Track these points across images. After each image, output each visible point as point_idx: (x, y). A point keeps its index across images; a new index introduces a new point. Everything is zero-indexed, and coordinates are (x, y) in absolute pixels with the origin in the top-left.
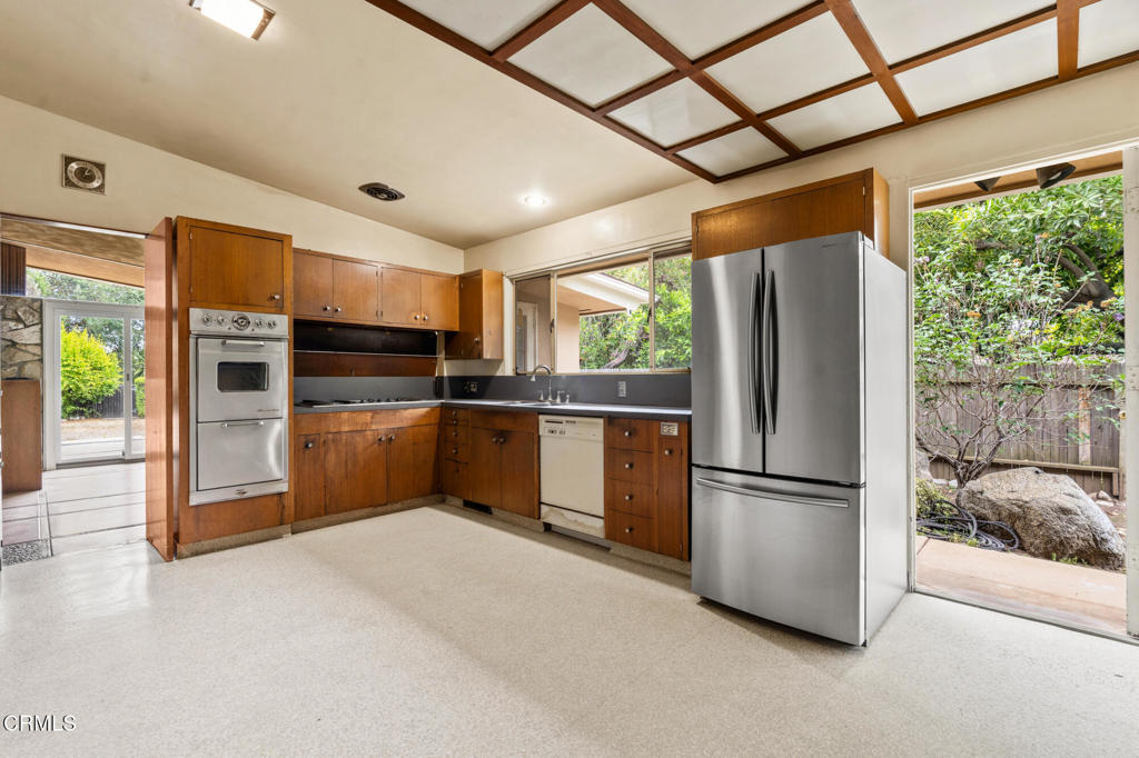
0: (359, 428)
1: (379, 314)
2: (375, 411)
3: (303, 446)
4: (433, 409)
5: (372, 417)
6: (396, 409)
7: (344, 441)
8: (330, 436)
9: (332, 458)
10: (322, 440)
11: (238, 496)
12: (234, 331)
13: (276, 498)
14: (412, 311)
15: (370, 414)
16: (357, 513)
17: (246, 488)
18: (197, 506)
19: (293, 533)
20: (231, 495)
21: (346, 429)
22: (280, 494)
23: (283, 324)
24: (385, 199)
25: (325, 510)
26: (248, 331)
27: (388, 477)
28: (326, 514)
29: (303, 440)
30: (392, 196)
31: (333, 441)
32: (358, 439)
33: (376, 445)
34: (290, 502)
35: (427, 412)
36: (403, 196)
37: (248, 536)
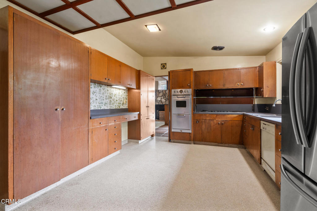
0: (212, 119)
1: (224, 85)
2: (217, 115)
3: (196, 122)
4: (240, 115)
5: (216, 116)
6: (225, 115)
7: (207, 122)
8: (203, 120)
9: (204, 126)
10: (201, 121)
11: (181, 132)
12: (180, 94)
13: (189, 134)
14: (237, 82)
15: (215, 115)
16: (212, 143)
17: (182, 130)
18: (173, 132)
19: (194, 144)
20: (179, 131)
21: (208, 119)
22: (190, 133)
23: (190, 91)
24: (219, 50)
25: (202, 140)
26: (182, 94)
27: (221, 135)
28: (202, 141)
29: (196, 120)
30: (221, 48)
31: (204, 122)
32: (212, 122)
33: (217, 125)
34: (192, 136)
35: (237, 116)
36: (224, 47)
37: (183, 141)
